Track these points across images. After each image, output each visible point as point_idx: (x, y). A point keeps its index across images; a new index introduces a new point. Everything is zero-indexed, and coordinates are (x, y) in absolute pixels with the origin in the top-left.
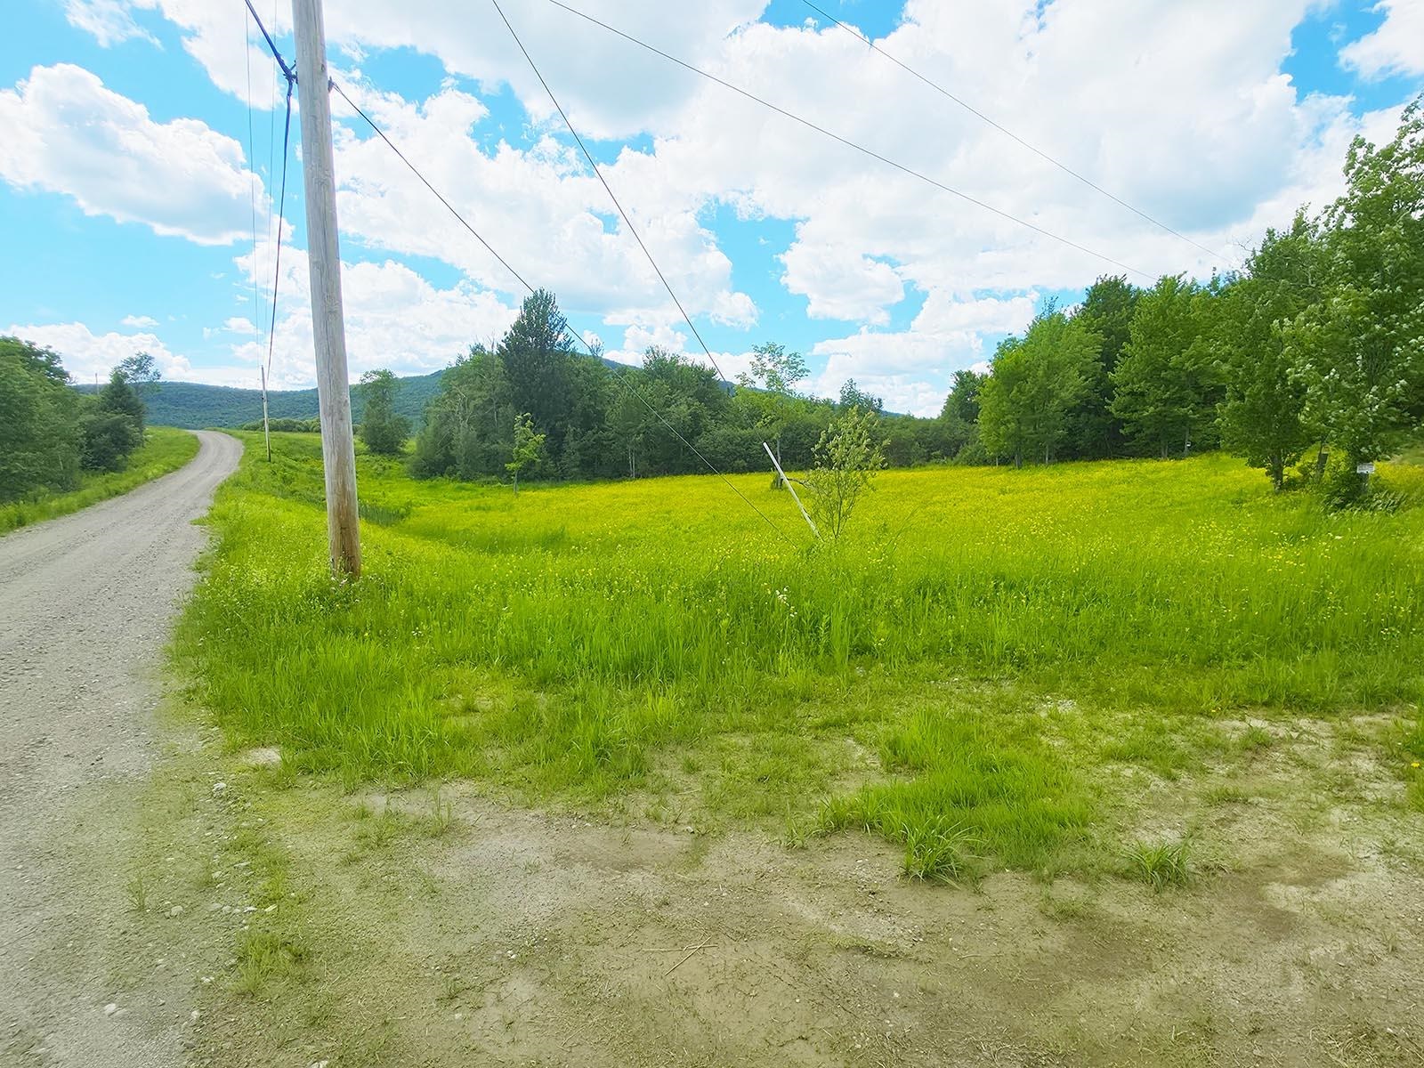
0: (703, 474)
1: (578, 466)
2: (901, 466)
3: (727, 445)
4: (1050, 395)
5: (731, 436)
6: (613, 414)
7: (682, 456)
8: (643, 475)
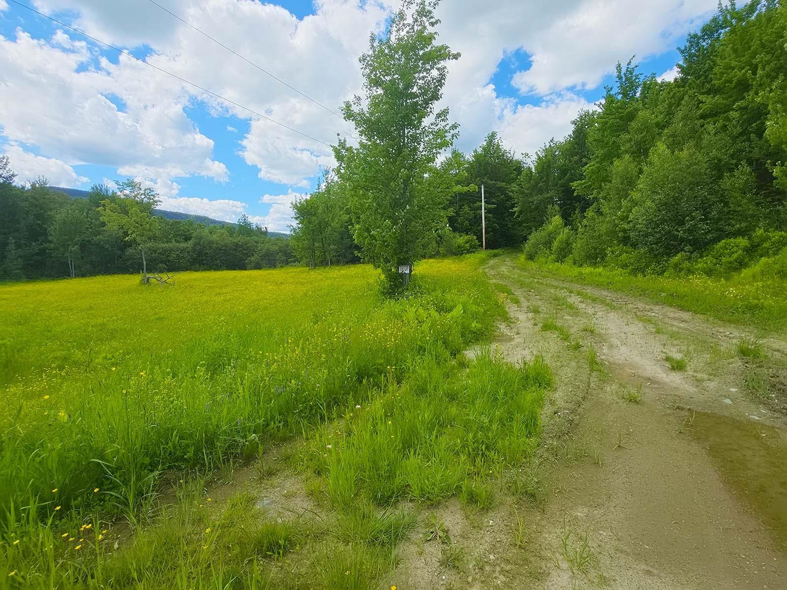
0: (132, 274)
1: (21, 269)
2: (270, 267)
3: (151, 254)
4: (327, 224)
5: (155, 248)
6: (53, 229)
7: (116, 262)
8: (83, 274)
